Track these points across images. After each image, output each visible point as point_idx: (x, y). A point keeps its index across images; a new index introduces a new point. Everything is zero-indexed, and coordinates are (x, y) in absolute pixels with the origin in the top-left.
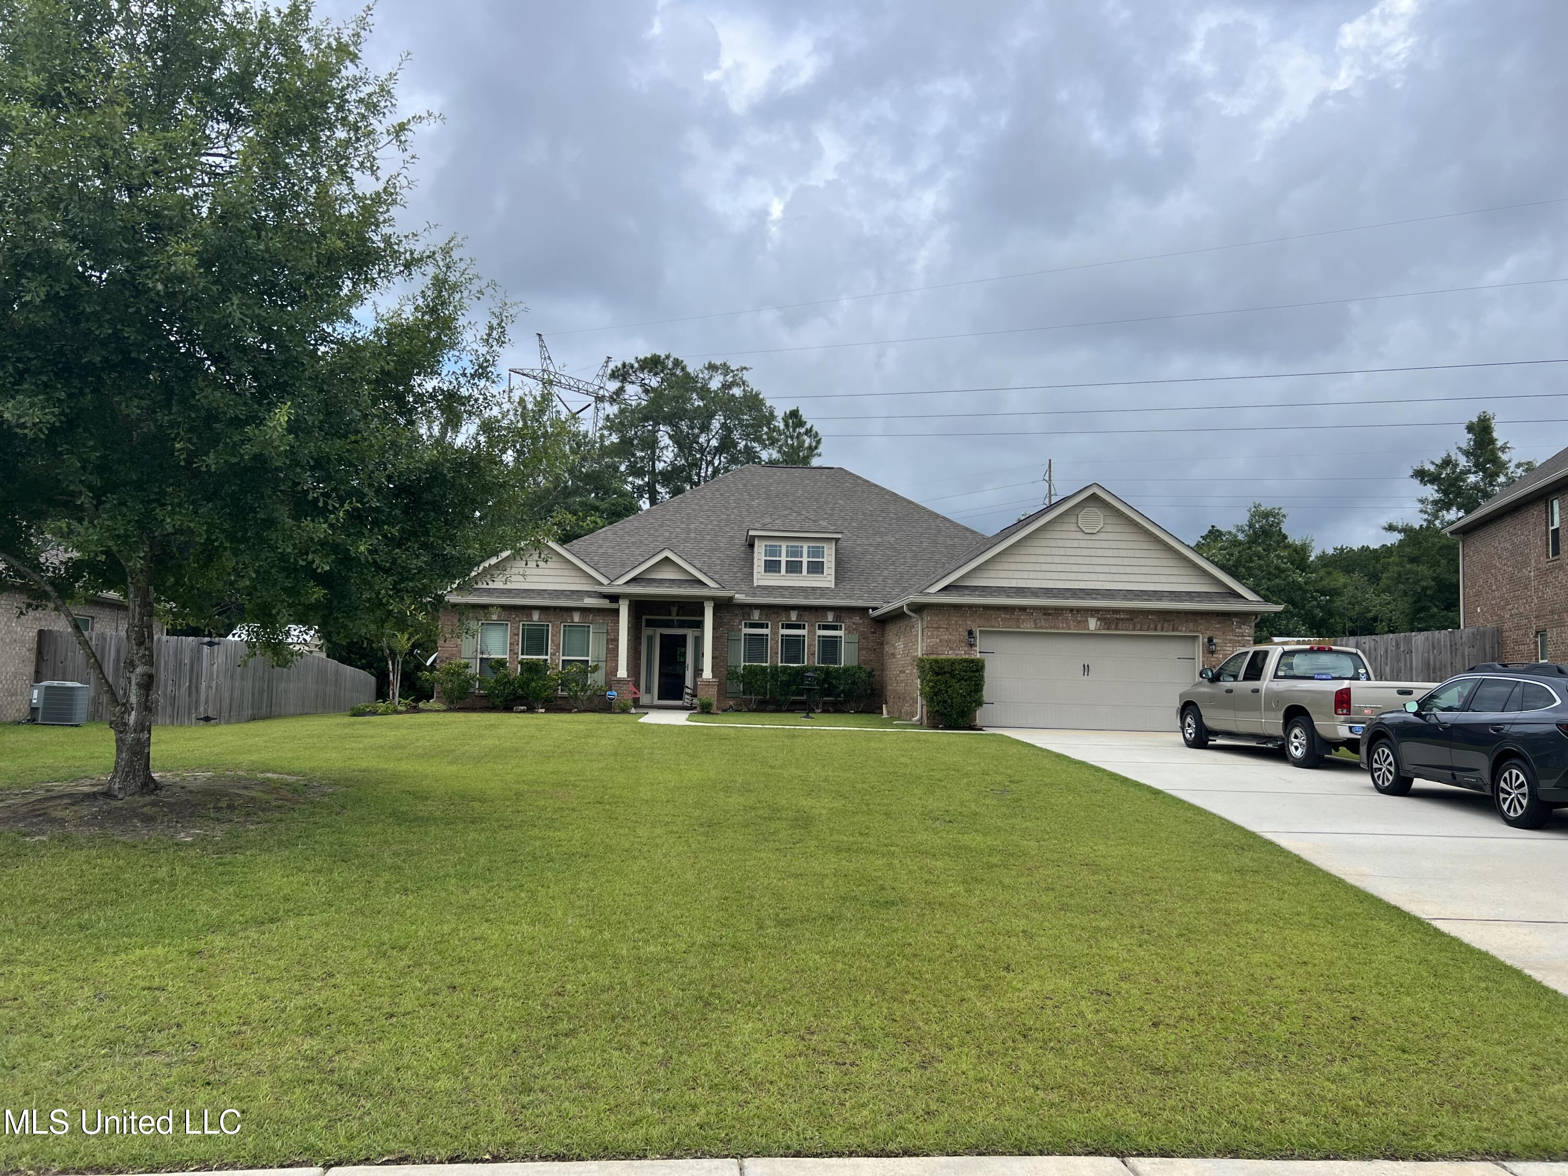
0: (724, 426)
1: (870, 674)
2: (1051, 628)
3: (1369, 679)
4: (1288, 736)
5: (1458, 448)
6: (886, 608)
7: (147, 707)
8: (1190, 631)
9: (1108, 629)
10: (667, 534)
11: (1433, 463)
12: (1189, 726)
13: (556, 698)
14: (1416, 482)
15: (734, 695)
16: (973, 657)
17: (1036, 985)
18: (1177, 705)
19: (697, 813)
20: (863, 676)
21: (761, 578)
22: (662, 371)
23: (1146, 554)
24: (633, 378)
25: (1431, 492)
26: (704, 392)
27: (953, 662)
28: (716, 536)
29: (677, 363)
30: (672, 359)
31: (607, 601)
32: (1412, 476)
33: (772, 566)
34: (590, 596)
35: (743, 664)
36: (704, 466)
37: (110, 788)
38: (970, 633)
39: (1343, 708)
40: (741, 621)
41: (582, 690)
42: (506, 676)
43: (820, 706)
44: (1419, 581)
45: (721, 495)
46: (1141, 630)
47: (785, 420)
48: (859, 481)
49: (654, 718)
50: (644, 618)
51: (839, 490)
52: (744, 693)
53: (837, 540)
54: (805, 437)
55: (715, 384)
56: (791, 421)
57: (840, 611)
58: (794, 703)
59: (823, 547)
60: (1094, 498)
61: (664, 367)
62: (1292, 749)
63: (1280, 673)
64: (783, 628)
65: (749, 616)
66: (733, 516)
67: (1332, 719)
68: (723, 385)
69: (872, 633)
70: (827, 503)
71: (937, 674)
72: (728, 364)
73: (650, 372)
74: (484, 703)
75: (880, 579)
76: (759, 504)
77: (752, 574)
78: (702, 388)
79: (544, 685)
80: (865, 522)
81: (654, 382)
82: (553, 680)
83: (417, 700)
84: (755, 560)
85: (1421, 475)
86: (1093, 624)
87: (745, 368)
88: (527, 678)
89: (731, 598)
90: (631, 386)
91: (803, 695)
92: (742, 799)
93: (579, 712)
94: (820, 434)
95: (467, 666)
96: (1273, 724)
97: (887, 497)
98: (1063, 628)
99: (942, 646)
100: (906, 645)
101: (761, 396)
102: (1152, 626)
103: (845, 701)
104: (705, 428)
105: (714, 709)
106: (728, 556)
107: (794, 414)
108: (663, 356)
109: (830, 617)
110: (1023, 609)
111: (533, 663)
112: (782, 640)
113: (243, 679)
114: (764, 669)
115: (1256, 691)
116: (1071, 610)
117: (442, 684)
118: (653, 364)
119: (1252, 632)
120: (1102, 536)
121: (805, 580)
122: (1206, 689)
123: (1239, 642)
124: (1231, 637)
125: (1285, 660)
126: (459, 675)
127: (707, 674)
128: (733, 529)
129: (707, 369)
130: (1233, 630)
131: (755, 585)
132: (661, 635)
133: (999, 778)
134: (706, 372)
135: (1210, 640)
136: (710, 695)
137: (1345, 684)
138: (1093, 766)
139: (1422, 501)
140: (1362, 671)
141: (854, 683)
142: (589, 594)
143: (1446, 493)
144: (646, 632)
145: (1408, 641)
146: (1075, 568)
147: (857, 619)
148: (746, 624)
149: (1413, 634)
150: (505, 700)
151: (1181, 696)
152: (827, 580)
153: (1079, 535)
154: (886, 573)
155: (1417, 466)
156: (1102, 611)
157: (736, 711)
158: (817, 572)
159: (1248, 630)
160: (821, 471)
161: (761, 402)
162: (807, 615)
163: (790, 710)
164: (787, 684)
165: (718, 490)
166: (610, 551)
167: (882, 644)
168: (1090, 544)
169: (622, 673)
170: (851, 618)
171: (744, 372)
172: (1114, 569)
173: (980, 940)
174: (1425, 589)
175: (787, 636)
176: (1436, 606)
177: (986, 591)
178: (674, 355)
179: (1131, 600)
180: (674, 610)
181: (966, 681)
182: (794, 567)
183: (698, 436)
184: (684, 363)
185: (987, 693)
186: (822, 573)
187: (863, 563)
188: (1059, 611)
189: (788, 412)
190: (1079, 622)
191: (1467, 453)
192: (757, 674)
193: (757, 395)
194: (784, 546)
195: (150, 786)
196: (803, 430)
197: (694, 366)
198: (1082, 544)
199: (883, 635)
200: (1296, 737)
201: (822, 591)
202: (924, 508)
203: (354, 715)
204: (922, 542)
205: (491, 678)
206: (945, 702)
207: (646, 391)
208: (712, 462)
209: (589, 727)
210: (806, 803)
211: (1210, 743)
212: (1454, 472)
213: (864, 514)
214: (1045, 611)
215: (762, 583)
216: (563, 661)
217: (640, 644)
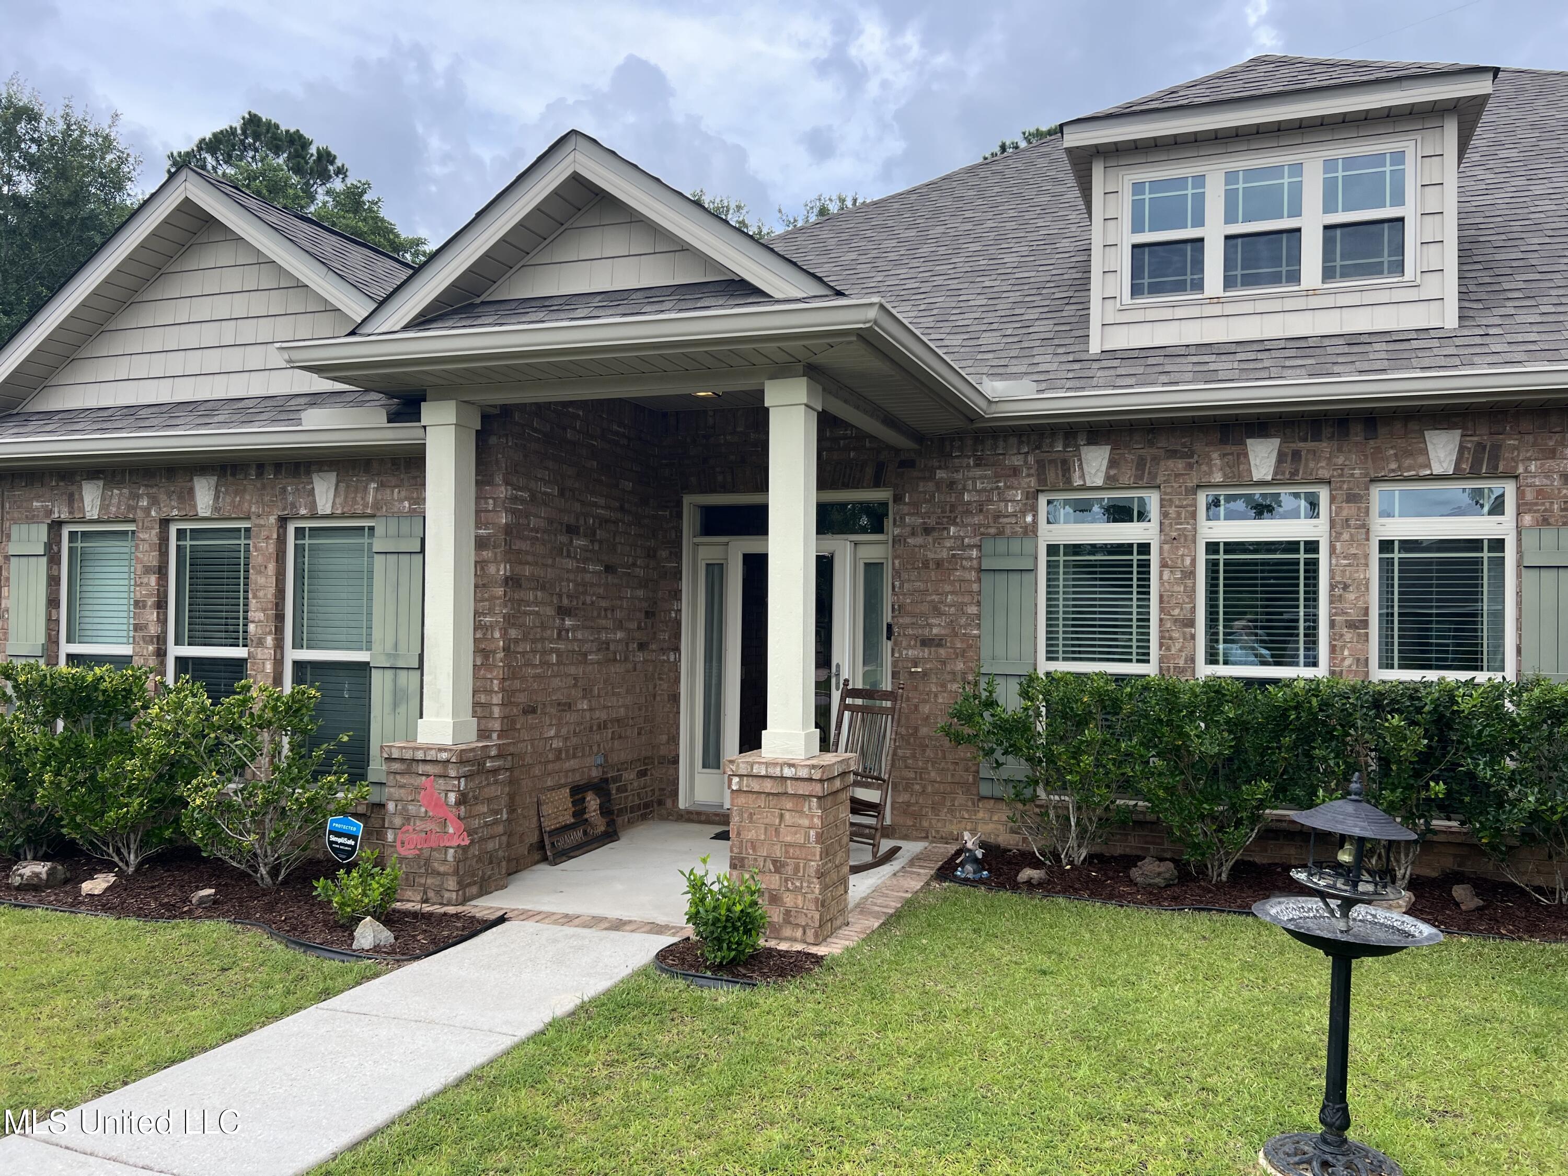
21: (1118, 318)
31: (389, 416)
33: (1165, 269)
34: (325, 404)
35: (1042, 667)
40: (1033, 497)
50: (691, 503)
53: (1461, 114)
57: (1494, 424)
59: (1401, 154)
64: (1214, 513)
65: (1067, 472)
77: (1085, 320)
84: (1095, 253)
109: (1443, 449)
112: (1212, 567)
121: (1311, 308)
131: (1095, 347)
132: (747, 562)
144: (701, 551)
148: (1053, 504)
152: (1422, 295)
158: (1374, 269)
162: (1329, 453)
170: (1551, 454)
175: (1233, 546)
182: (1265, 260)
186: (1399, 267)
194: (1215, 177)
201: (1396, 346)
215: (1121, 340)
216: (297, 665)
217: (676, 595)
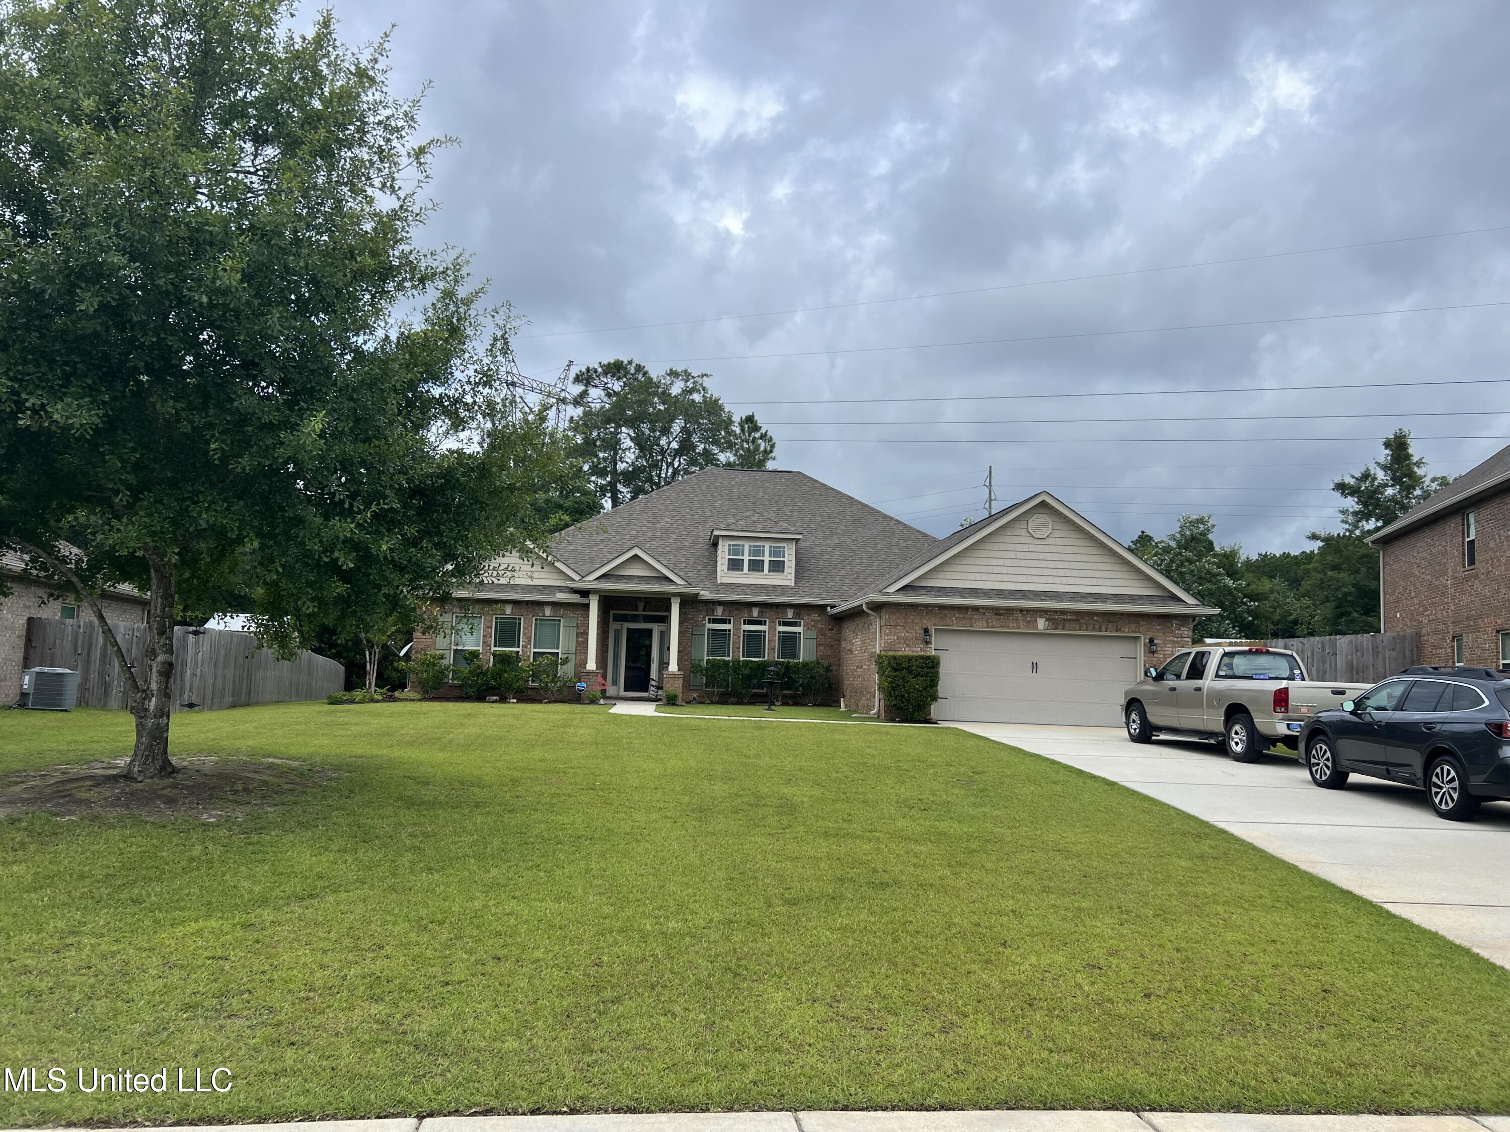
0: (684, 429)
1: (828, 669)
2: (1002, 627)
3: (1303, 679)
4: (1229, 732)
5: (1376, 463)
6: (844, 606)
7: (166, 693)
8: (1133, 632)
9: (1056, 629)
10: (634, 532)
11: (1353, 477)
12: (1134, 721)
13: (527, 689)
14: (1338, 494)
15: (698, 688)
16: (928, 654)
17: (1033, 959)
18: (1123, 701)
19: (686, 799)
20: (821, 671)
21: (724, 575)
22: (625, 376)
23: (1092, 558)
24: (597, 382)
25: (1351, 503)
26: (665, 397)
27: (910, 659)
28: (681, 535)
29: (639, 368)
30: (634, 365)
31: (578, 596)
32: (1333, 489)
33: (735, 565)
34: (561, 591)
35: (706, 658)
36: (664, 467)
37: (129, 771)
38: (926, 631)
39: (1281, 706)
40: (704, 617)
41: (552, 682)
42: (479, 667)
43: (780, 699)
44: (1341, 587)
45: (686, 496)
46: (1086, 630)
47: (741, 425)
48: (816, 485)
49: (622, 709)
50: (612, 612)
51: (798, 492)
52: (707, 686)
53: (797, 540)
54: (760, 441)
55: (676, 389)
56: (746, 426)
57: (800, 608)
58: (755, 695)
59: (784, 547)
60: (1043, 504)
61: (627, 372)
62: (1233, 744)
63: (1221, 673)
64: (744, 624)
65: (713, 611)
66: (697, 517)
67: (1271, 717)
68: (683, 391)
69: (830, 629)
70: (786, 505)
71: (895, 670)
72: (689, 371)
73: (613, 376)
74: (457, 692)
75: (838, 578)
76: (722, 505)
77: (715, 571)
78: (664, 393)
79: (516, 676)
80: (823, 524)
81: (617, 386)
82: (525, 671)
83: (393, 689)
84: (719, 558)
85: (1342, 488)
86: (1041, 624)
87: (706, 375)
88: (500, 670)
89: (697, 594)
90: (594, 389)
91: (763, 688)
92: (726, 787)
93: (549, 702)
94: (775, 440)
95: (442, 657)
96: (1214, 721)
97: (843, 500)
98: (1014, 627)
99: (899, 643)
100: (863, 642)
101: (720, 402)
102: (1097, 627)
103: (803, 694)
104: (666, 431)
105: (679, 701)
106: (693, 554)
107: (750, 419)
108: (626, 362)
109: (790, 614)
110: (976, 609)
111: (506, 655)
112: (744, 635)
113: (225, 667)
114: (727, 663)
115: (1198, 689)
116: (1021, 610)
117: (417, 674)
118: (616, 369)
119: (1190, 633)
120: (1050, 541)
121: (766, 578)
122: (1150, 687)
123: (1178, 642)
124: (1171, 638)
125: (1226, 660)
126: (434, 665)
127: (673, 667)
128: (697, 528)
129: (668, 375)
130: (1173, 632)
131: (719, 582)
132: (628, 629)
133: (962, 770)
134: (668, 378)
135: (1151, 641)
136: (675, 687)
137: (1284, 684)
138: (1047, 759)
139: (1343, 512)
140: (1297, 672)
141: (812, 677)
142: (560, 589)
143: (1365, 504)
144: (614, 626)
145: (1333, 644)
146: (1026, 571)
147: (815, 616)
148: (709, 620)
149: (1338, 637)
150: (479, 690)
151: (1126, 693)
152: (787, 578)
153: (1029, 540)
154: (843, 572)
155: (1338, 480)
156: (1050, 611)
157: (699, 703)
158: (778, 571)
159: (1187, 632)
160: (780, 474)
161: (721, 408)
162: (768, 613)
163: (751, 703)
164: (749, 678)
165: (682, 491)
166: (579, 548)
167: (839, 640)
168: (1039, 548)
169: (591, 665)
170: (809, 615)
171: (705, 378)
172: (1061, 572)
173: (975, 919)
174: (1348, 594)
175: (748, 631)
176: (1357, 612)
177: (941, 591)
178: (636, 361)
179: (1078, 601)
180: (641, 605)
181: (922, 676)
182: (756, 566)
183: (659, 438)
184: (646, 369)
185: (943, 687)
186: (783, 571)
187: (821, 563)
188: (1009, 611)
189: (744, 418)
190: (1029, 622)
191: (1385, 468)
192: (720, 668)
193: (716, 401)
194: (747, 545)
195: (167, 769)
196: (758, 435)
197: (656, 372)
198: (1032, 548)
199: (840, 632)
200: (1236, 733)
201: (783, 589)
202: (879, 512)
203: (332, 703)
204: (876, 544)
205: (465, 669)
206: (903, 696)
207: (609, 395)
208: (672, 464)
209: (564, 716)
210: (787, 791)
211: (1154, 738)
212: (1372, 486)
213: (821, 515)
214: (997, 611)
215: (725, 581)
216: (534, 653)
217: (608, 638)
